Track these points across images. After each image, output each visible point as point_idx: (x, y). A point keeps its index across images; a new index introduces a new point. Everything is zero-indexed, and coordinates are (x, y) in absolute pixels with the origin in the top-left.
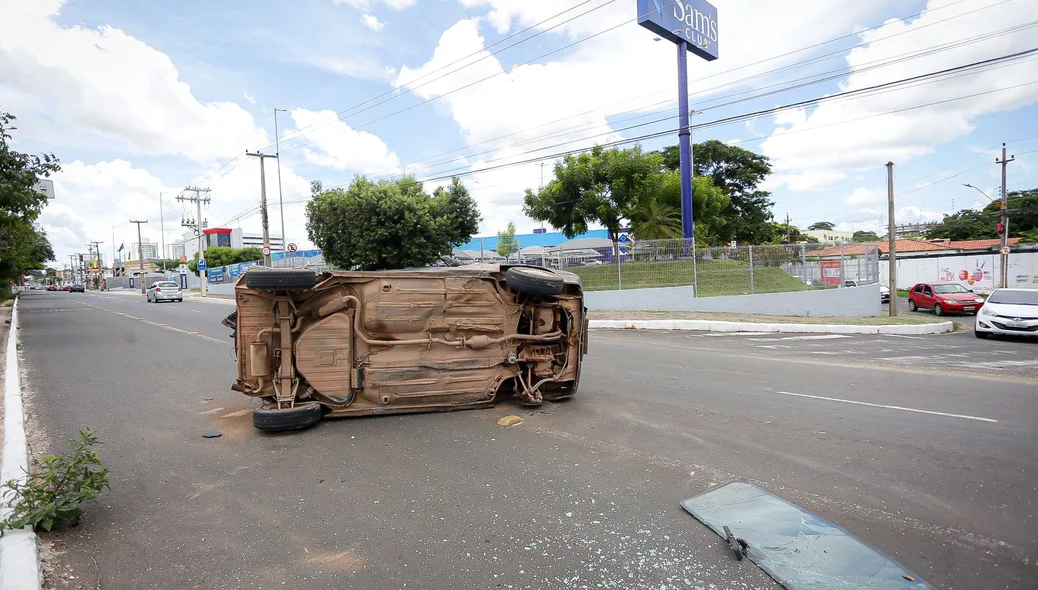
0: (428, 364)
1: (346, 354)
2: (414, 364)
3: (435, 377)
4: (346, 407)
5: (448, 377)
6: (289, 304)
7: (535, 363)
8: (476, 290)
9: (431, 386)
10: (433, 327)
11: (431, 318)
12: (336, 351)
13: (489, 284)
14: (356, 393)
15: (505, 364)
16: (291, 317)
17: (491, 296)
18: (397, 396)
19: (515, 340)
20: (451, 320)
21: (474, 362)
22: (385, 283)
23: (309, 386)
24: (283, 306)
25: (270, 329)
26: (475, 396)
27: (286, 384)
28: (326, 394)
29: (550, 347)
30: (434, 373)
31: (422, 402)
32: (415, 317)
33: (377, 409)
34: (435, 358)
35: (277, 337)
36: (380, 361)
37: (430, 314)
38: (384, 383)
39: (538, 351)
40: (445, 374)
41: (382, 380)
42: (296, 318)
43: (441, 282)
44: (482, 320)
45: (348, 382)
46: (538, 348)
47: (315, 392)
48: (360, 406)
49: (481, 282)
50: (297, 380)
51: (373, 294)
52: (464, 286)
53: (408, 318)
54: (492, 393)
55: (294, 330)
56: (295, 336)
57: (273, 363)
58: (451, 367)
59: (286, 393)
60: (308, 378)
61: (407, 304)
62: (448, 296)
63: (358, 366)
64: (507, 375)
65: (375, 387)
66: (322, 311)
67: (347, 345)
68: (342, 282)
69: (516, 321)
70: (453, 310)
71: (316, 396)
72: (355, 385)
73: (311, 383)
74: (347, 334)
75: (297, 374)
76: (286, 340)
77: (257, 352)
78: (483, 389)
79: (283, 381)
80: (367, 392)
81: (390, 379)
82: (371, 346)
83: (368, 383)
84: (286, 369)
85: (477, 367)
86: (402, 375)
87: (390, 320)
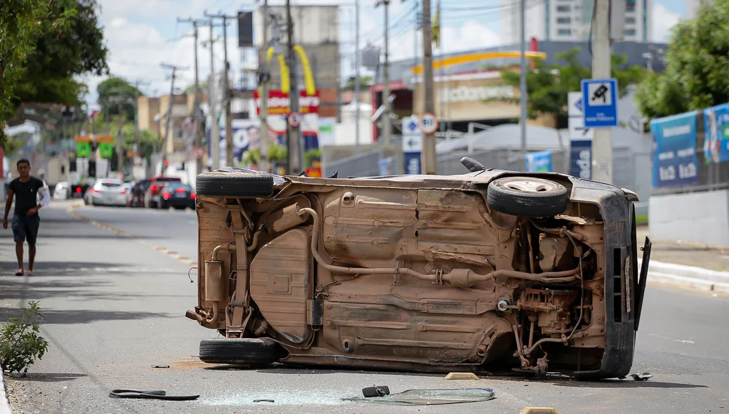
0: (396, 301)
1: (302, 280)
2: (378, 300)
3: (406, 321)
4: (303, 351)
5: (422, 323)
6: (242, 216)
7: (538, 313)
8: (457, 207)
9: (403, 331)
10: (405, 253)
11: (402, 242)
12: (291, 277)
13: (473, 199)
14: (315, 333)
15: (496, 313)
16: (245, 231)
17: (477, 216)
18: (360, 342)
19: (510, 280)
20: (425, 245)
21: (456, 305)
22: (348, 194)
23: (263, 319)
24: (236, 217)
25: (225, 246)
26: (459, 354)
27: (238, 312)
28: (281, 330)
29: (553, 292)
30: (405, 315)
31: (391, 354)
32: (381, 239)
33: (339, 357)
34: (406, 296)
35: (233, 255)
36: (342, 293)
37: (398, 236)
38: (343, 322)
39: (536, 296)
40: (419, 318)
41: (342, 318)
42: (252, 233)
43: (413, 195)
44: (466, 248)
45: (303, 315)
46: (537, 292)
47: (269, 326)
48: (321, 352)
49: (463, 195)
50: (251, 309)
51: (333, 208)
52: (441, 200)
53: (370, 239)
54: (481, 352)
55: (251, 248)
56: (251, 255)
57: (227, 287)
58: (425, 309)
59: (237, 323)
60: (261, 308)
61: (370, 222)
62: (421, 214)
63: (317, 298)
64: (502, 327)
65: (334, 326)
66: (278, 225)
67: (303, 269)
68: (303, 190)
69: (509, 252)
70: (428, 232)
71: (270, 332)
72: (311, 322)
73: (264, 315)
74: (304, 256)
75: (252, 303)
76: (242, 259)
77: (210, 271)
78: (469, 345)
79: (236, 308)
80: (327, 332)
81: (350, 317)
82: (333, 274)
83: (325, 321)
84: (240, 295)
85: (460, 312)
86: (365, 314)
87: (351, 242)
